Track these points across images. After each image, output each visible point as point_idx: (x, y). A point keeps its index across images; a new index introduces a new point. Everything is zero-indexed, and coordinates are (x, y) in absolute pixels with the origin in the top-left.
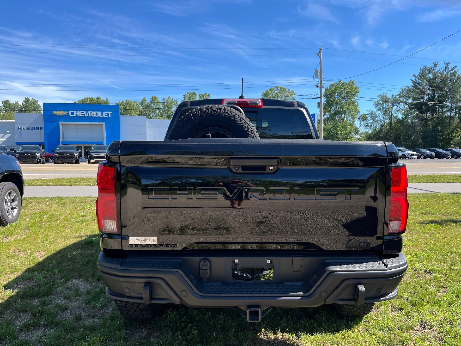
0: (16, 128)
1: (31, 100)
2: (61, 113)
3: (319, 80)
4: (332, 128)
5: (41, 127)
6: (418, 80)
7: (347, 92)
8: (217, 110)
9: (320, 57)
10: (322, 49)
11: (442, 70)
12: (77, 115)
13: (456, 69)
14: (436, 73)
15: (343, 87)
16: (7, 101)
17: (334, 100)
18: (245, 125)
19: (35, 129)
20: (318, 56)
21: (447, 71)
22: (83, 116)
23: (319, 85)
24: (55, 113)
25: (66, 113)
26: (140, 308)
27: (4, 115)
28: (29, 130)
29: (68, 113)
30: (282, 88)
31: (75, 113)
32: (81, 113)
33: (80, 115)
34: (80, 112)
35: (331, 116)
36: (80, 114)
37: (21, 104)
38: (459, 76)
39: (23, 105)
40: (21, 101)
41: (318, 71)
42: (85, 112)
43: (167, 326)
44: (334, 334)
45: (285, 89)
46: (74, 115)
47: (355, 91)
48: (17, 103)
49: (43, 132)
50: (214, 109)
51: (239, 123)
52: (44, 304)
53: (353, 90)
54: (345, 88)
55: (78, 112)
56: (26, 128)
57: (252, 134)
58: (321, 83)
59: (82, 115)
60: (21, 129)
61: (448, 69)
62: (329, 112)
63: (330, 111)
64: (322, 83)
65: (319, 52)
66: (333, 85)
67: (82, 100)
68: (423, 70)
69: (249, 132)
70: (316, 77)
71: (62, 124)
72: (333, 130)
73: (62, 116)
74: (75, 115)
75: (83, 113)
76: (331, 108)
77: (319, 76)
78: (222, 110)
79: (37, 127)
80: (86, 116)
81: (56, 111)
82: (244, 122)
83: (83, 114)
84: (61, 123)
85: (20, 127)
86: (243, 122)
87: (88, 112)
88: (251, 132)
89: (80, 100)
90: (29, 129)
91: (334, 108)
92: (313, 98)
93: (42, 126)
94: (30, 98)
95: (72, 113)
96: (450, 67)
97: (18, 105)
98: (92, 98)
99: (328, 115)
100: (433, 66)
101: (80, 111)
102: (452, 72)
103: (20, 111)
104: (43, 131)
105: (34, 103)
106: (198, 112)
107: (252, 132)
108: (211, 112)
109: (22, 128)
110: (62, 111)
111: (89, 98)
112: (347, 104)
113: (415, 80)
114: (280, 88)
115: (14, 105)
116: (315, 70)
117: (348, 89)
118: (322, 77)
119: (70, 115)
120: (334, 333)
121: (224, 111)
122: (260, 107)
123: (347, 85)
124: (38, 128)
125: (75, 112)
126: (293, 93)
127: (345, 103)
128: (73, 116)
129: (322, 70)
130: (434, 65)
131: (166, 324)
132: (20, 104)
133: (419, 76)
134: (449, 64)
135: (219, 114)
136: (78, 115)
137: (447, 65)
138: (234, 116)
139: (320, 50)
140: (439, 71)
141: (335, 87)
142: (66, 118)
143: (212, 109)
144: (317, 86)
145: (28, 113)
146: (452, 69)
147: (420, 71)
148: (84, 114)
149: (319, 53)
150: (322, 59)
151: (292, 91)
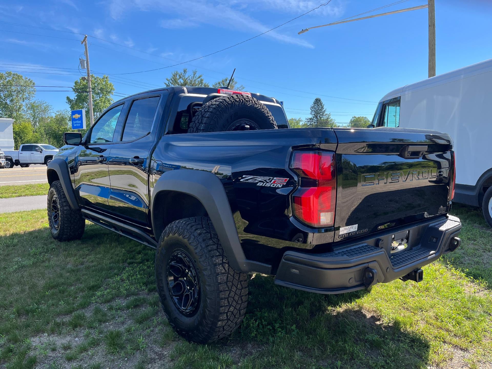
6: (170, 84)
7: (101, 88)
9: (85, 45)
11: (191, 77)
13: (202, 78)
14: (186, 79)
15: (96, 82)
21: (195, 79)
23: (86, 77)
30: (17, 75)
38: (205, 84)
41: (84, 61)
45: (21, 77)
47: (110, 88)
53: (108, 87)
54: (99, 83)
61: (196, 77)
68: (175, 75)
70: (82, 67)
96: (197, 75)
100: (183, 73)
102: (199, 79)
112: (102, 102)
113: (168, 84)
114: (14, 75)
117: (102, 85)
118: (89, 68)
123: (101, 81)
127: (100, 100)
130: (184, 71)
133: (171, 80)
134: (197, 72)
137: (195, 73)
139: (85, 37)
140: (188, 78)
146: (199, 77)
147: (172, 75)
149: (84, 40)
150: (88, 48)
151: (31, 80)
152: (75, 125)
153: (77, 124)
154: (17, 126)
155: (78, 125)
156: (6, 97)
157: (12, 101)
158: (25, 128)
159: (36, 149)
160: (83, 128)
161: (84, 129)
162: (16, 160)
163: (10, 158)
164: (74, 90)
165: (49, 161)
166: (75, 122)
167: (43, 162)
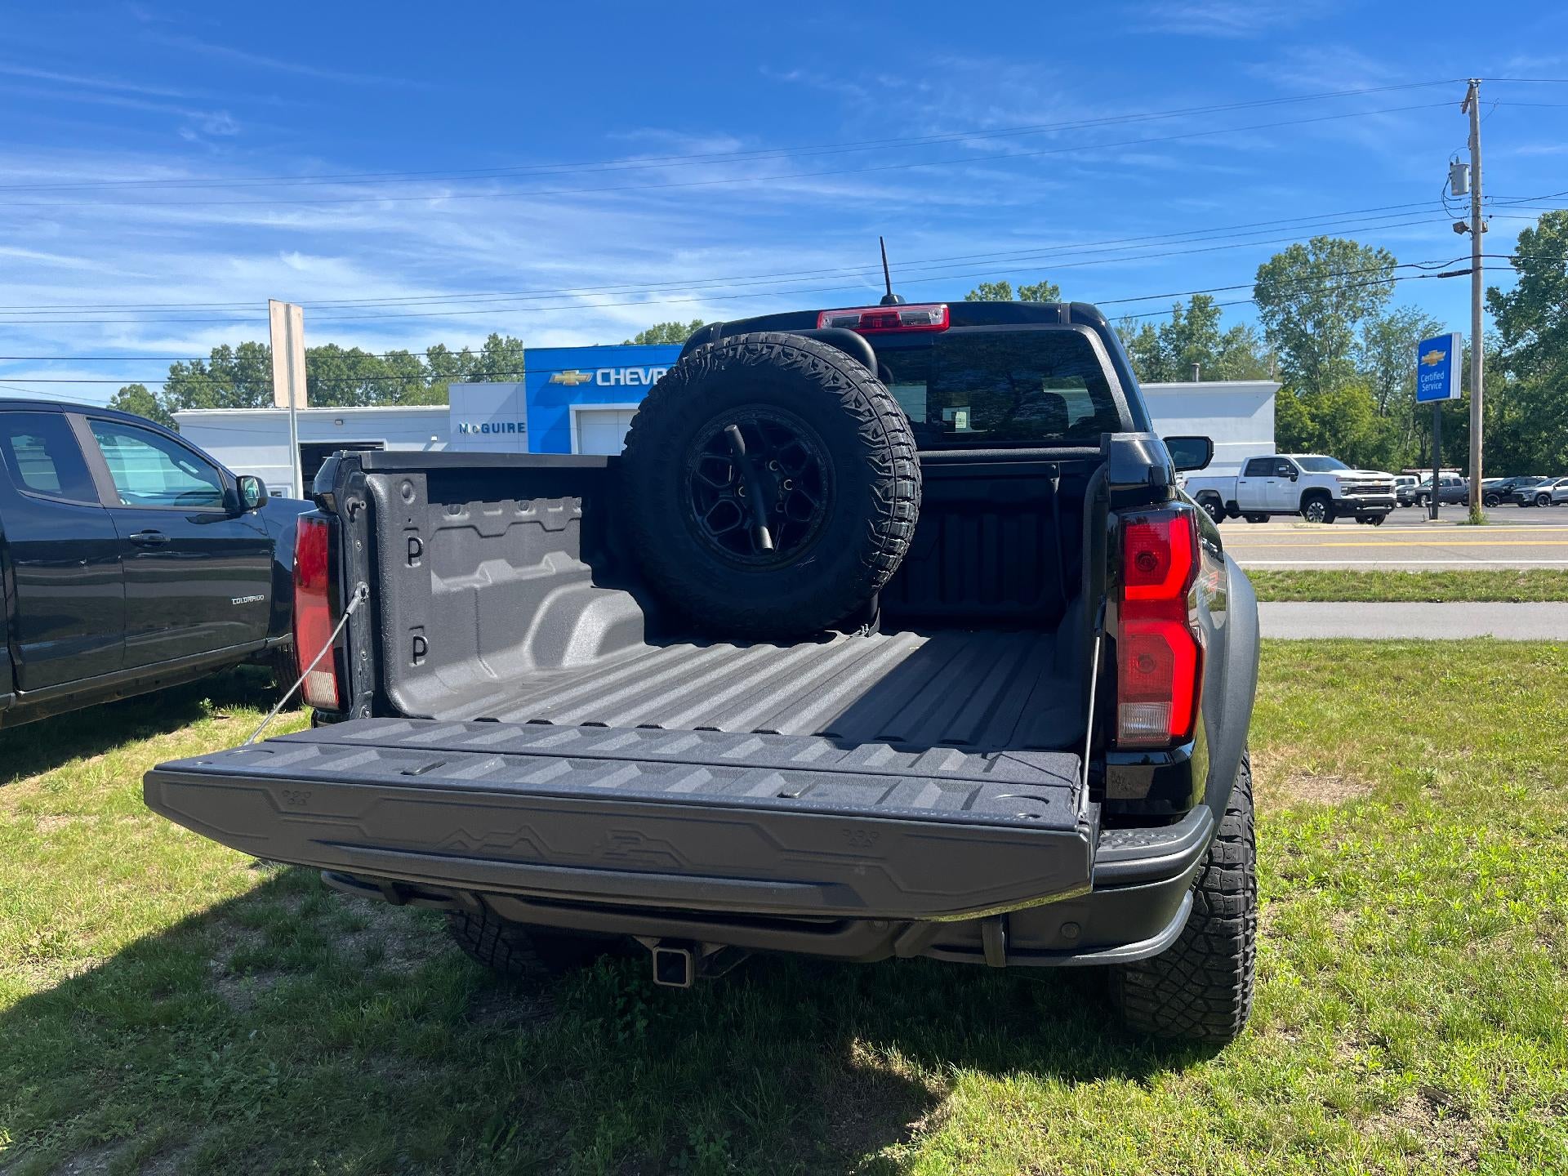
0: (453, 428)
1: (504, 342)
2: (574, 377)
3: (1467, 200)
4: (1550, 386)
5: (519, 424)
8: (728, 352)
9: (1473, 113)
10: (1477, 83)
12: (618, 380)
16: (441, 347)
17: (1557, 278)
18: (849, 394)
19: (503, 431)
20: (1464, 112)
22: (637, 383)
23: (1468, 222)
24: (558, 377)
25: (586, 376)
26: (504, 940)
27: (431, 390)
28: (488, 432)
29: (595, 377)
30: (1341, 244)
31: (613, 377)
32: (632, 373)
33: (629, 383)
34: (629, 371)
35: (1543, 339)
36: (628, 377)
37: (479, 355)
39: (483, 356)
40: (477, 345)
41: (1463, 168)
42: (641, 371)
43: (580, 1001)
44: (1072, 1086)
45: (1354, 246)
46: (609, 381)
48: (466, 352)
49: (524, 437)
50: (750, 347)
51: (830, 388)
52: (309, 912)
55: (622, 371)
56: (479, 427)
57: (870, 421)
58: (1476, 217)
59: (632, 380)
60: (465, 431)
62: (1538, 327)
63: (1541, 321)
64: (1481, 213)
65: (1469, 95)
66: (1556, 216)
67: (647, 333)
69: (860, 414)
70: (1456, 191)
71: (578, 412)
72: (1552, 397)
73: (576, 386)
74: (613, 383)
75: (637, 373)
76: (1544, 308)
77: (1468, 188)
78: (778, 349)
79: (509, 425)
80: (644, 382)
81: (561, 371)
82: (847, 383)
83: (636, 376)
84: (573, 407)
85: (464, 426)
86: (842, 381)
87: (651, 370)
88: (867, 414)
89: (642, 335)
90: (488, 429)
91: (1557, 308)
92: (1440, 276)
93: (524, 419)
94: (502, 337)
95: (606, 377)
97: (471, 358)
98: (677, 326)
99: (1531, 336)
101: (626, 367)
103: (476, 377)
104: (526, 434)
105: (513, 351)
106: (706, 359)
107: (871, 415)
108: (743, 355)
109: (470, 429)
110: (577, 372)
111: (669, 324)
114: (1332, 245)
115: (458, 360)
116: (1452, 164)
118: (1481, 190)
119: (599, 382)
120: (1072, 1081)
121: (783, 350)
122: (939, 328)
124: (511, 427)
125: (612, 372)
126: (1385, 258)
128: (608, 384)
129: (1480, 165)
131: (578, 995)
132: (474, 355)
135: (767, 360)
136: (622, 383)
138: (815, 365)
139: (1472, 87)
141: (1561, 224)
142: (590, 391)
143: (746, 348)
144: (1460, 228)
145: (499, 381)
148: (639, 379)
149: (1468, 100)
150: (1481, 122)
151: (1384, 253)
152: (1426, 388)
153: (1432, 382)
154: (1329, 400)
155: (1434, 387)
156: (1306, 313)
157: (1318, 324)
158: (1351, 402)
159: (1280, 469)
160: (1449, 396)
161: (1451, 397)
162: (1229, 503)
163: (1215, 495)
164: (1514, 263)
165: (1314, 505)
166: (1427, 377)
167: (1297, 505)
